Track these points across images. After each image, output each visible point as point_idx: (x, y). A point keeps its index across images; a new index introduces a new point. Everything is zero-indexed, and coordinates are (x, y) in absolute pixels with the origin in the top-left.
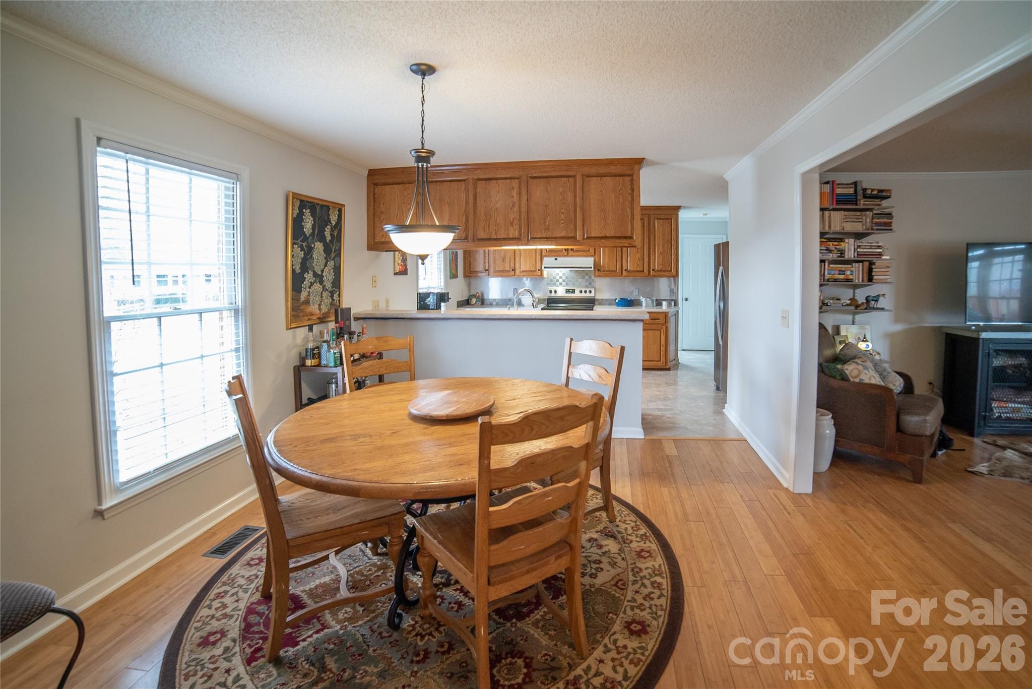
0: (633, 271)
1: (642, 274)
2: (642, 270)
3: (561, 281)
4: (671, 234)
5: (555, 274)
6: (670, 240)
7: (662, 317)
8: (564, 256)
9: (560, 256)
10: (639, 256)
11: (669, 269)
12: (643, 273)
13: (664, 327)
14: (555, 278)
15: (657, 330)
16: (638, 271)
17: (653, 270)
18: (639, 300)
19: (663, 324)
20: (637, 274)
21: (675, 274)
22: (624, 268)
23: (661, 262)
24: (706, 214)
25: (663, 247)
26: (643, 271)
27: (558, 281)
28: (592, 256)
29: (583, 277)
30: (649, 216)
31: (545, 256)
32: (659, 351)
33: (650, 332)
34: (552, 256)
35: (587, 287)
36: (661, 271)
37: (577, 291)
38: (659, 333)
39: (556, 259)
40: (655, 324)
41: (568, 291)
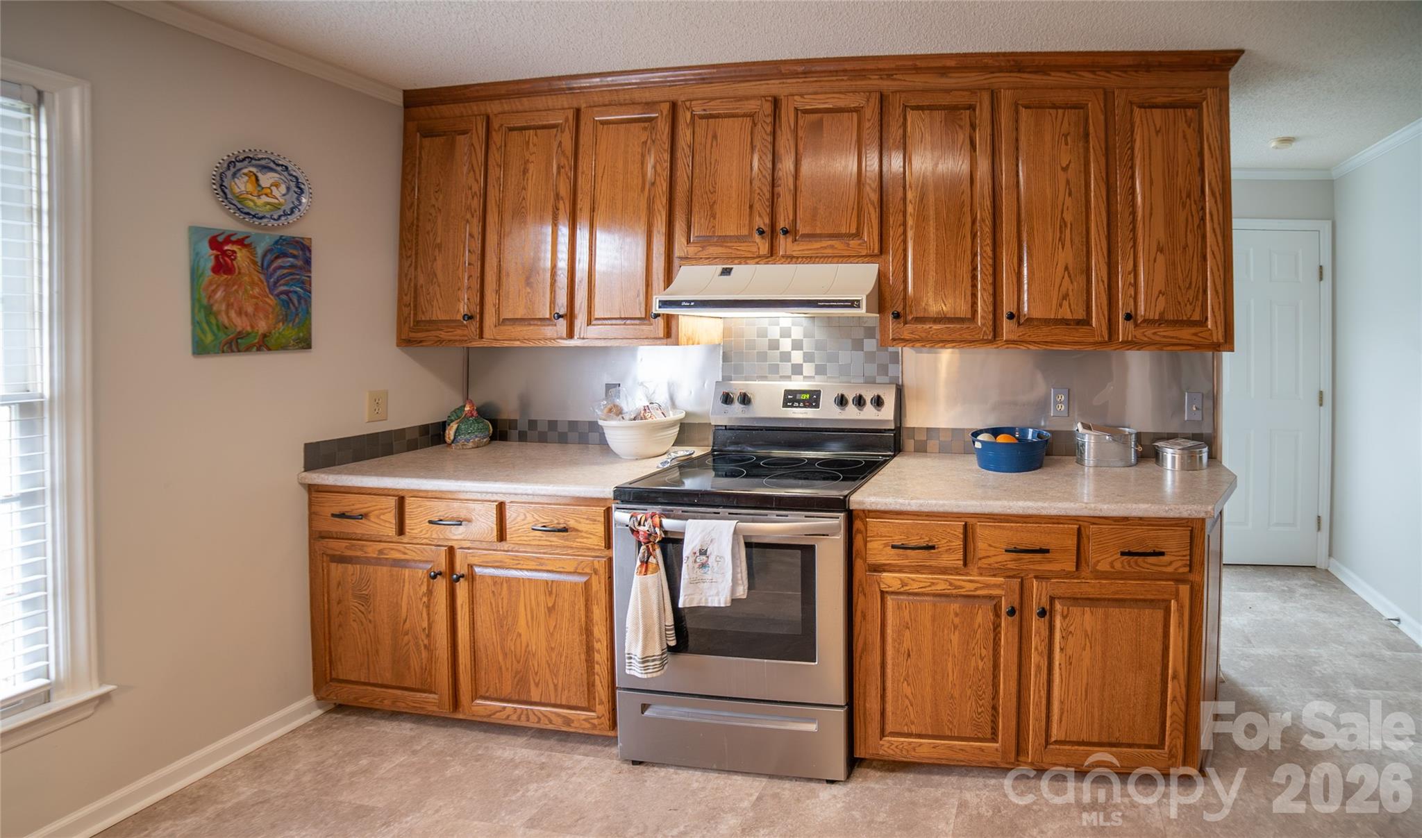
0: (1046, 322)
1: (1080, 334)
2: (1081, 315)
3: (797, 357)
4: (1202, 170)
5: (774, 333)
6: (1196, 194)
7: (1174, 544)
8: (759, 259)
9: (744, 260)
10: (1066, 256)
11: (1196, 317)
12: (1084, 329)
13: (1184, 590)
14: (774, 345)
15: (1151, 603)
16: (1065, 322)
17: (1128, 317)
18: (1072, 435)
19: (1179, 580)
20: (1059, 332)
21: (1218, 336)
22: (1007, 306)
23: (1159, 283)
24: (1288, 140)
25: (1170, 222)
26: (1086, 322)
27: (786, 357)
28: (870, 257)
29: (858, 345)
30: (1108, 95)
31: (686, 259)
32: (1156, 699)
33: (1115, 612)
34: (711, 260)
35: (871, 381)
36: (1161, 321)
37: (828, 401)
38: (1159, 614)
39: (726, 272)
40: (1141, 577)
41: (791, 399)
